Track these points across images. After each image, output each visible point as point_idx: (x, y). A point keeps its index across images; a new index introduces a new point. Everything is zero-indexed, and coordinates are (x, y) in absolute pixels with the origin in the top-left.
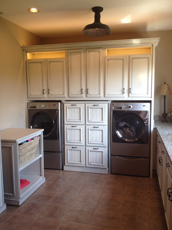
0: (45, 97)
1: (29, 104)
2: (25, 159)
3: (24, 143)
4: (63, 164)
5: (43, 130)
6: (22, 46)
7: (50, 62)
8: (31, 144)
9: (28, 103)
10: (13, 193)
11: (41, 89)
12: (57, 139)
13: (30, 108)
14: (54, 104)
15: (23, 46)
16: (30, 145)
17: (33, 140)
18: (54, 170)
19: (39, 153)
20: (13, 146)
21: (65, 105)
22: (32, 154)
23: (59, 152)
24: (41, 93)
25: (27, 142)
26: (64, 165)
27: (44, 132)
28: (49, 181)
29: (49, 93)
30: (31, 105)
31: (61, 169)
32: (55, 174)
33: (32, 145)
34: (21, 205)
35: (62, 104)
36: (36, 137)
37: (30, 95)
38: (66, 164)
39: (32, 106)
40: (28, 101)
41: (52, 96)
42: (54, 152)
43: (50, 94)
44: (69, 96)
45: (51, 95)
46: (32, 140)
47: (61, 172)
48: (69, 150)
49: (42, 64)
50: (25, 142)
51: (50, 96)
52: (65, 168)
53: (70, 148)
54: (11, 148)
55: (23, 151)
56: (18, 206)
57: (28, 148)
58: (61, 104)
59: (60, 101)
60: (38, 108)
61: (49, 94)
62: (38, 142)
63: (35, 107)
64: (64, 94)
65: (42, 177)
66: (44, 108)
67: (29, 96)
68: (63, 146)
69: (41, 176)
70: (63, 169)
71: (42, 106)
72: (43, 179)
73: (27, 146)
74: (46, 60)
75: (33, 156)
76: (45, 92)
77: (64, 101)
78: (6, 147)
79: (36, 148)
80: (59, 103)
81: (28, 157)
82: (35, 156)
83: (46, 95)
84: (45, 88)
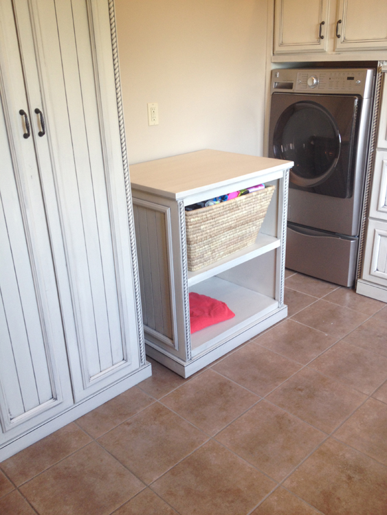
0: (322, 51)
1: (273, 75)
2: (213, 251)
3: (211, 203)
4: (358, 273)
5: (291, 164)
8: (237, 207)
11: (316, 22)
12: (344, 197)
14: (350, 76)
16: (231, 210)
17: (244, 197)
18: (326, 285)
19: (274, 234)
20: (168, 211)
22: (241, 239)
23: (347, 237)
24: (313, 37)
25: (221, 201)
26: (360, 277)
27: (292, 170)
28: (299, 317)
29: (339, 36)
30: (280, 79)
31: (349, 285)
32: (324, 298)
33: (241, 213)
34: (189, 378)
35: (379, 75)
36: (260, 188)
37: (282, 44)
38: (365, 275)
39: (282, 81)
40: (274, 67)
41: (346, 46)
42: (333, 234)
43: (342, 38)
45: (345, 41)
46: (242, 195)
47: (348, 296)
48: (381, 235)
50: (215, 199)
51: (339, 45)
52: (361, 287)
53: (385, 229)
54: (164, 214)
55: (202, 227)
56: (182, 378)
57: (221, 219)
58: (375, 75)
59: (373, 65)
60: (297, 88)
61: (339, 40)
62: (266, 204)
63: (290, 86)
65: (276, 304)
66: (317, 91)
67: (277, 49)
68: (364, 218)
69: (275, 299)
70: (354, 287)
71: (310, 83)
72: (278, 310)
73: (220, 215)
75: (251, 243)
76: (326, 31)
78: (155, 211)
79: (262, 221)
80: (369, 72)
81: (229, 245)
82: (256, 242)
83: (327, 44)
84: (329, 19)
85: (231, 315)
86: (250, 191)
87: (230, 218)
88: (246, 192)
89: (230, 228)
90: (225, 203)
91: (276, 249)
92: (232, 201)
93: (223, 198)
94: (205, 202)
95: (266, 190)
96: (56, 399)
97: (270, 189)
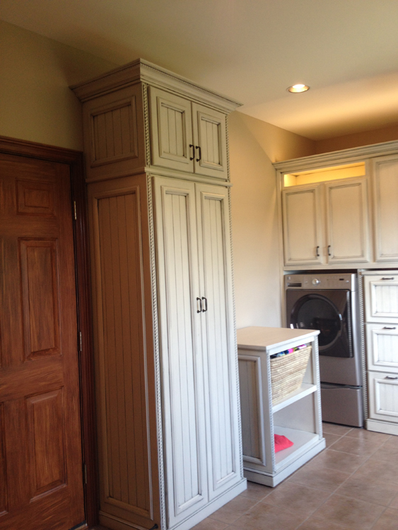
0: (319, 264)
1: (286, 279)
2: (282, 390)
3: (281, 355)
4: (367, 414)
5: (318, 332)
6: (274, 161)
7: (331, 188)
8: (294, 359)
9: (284, 276)
10: (260, 458)
11: (313, 246)
12: (348, 357)
13: (289, 286)
14: (341, 278)
15: (276, 161)
17: (297, 352)
18: (344, 428)
19: (310, 382)
20: (259, 359)
21: (367, 279)
22: (295, 382)
23: (354, 386)
24: (310, 255)
25: (286, 354)
26: (369, 417)
27: (319, 336)
28: (333, 447)
29: (330, 255)
30: (292, 280)
31: (360, 426)
32: (347, 435)
33: (297, 363)
34: (276, 487)
35: (360, 277)
36: (304, 347)
37: (290, 259)
38: (372, 415)
39: (293, 282)
40: (285, 273)
41: (335, 260)
42: (342, 385)
43: (332, 256)
44: (374, 259)
45: (334, 257)
47: (361, 433)
48: (380, 383)
49: (314, 195)
50: (282, 353)
51: (331, 260)
52: (371, 425)
53: (381, 378)
54: (255, 362)
55: (278, 370)
56: (270, 487)
57: (288, 366)
58: (357, 277)
59: (355, 271)
60: (305, 286)
61: (330, 257)
62: (307, 357)
63: (299, 285)
64: (363, 256)
65: (317, 437)
66: (319, 287)
67: (287, 262)
68: (364, 372)
69: (315, 433)
70: (364, 427)
71: (314, 283)
72: (320, 441)
73: (287, 363)
74: (323, 184)
75: (299, 386)
76: (321, 251)
77: (363, 271)
78: (246, 361)
79: (304, 371)
80: (353, 276)
81: (289, 386)
82: (302, 387)
83: (322, 259)
84: (321, 244)
85: (290, 444)
86: (300, 348)
87: (291, 366)
88: (297, 349)
89: (291, 373)
90: (288, 355)
91: (313, 393)
92: (291, 354)
93: (286, 352)
94: (277, 354)
95: (307, 348)
96: (201, 495)
97: (309, 347)
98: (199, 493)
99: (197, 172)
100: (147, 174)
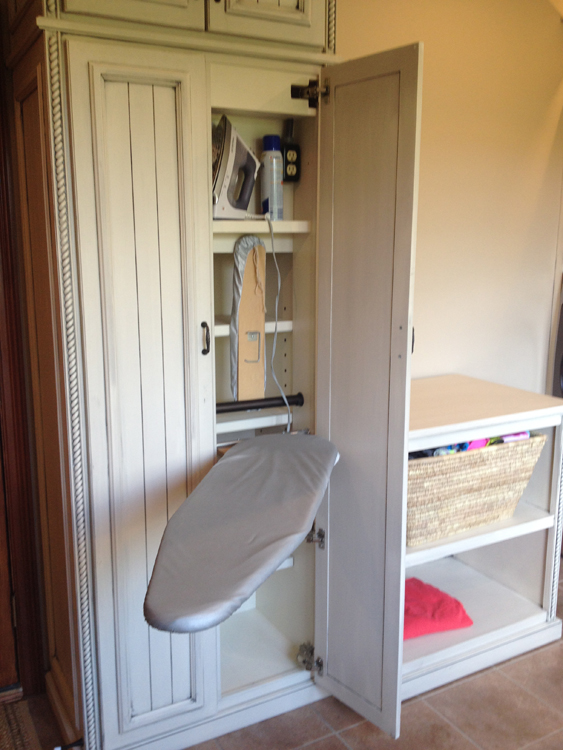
3: (443, 452)
25: (458, 451)
36: (522, 437)
50: (451, 447)
57: (461, 476)
62: (531, 461)
69: (542, 606)
85: (466, 621)
86: (506, 440)
87: (472, 476)
88: (499, 441)
89: (470, 490)
90: (463, 454)
91: (547, 530)
92: (475, 452)
93: (462, 447)
94: (434, 450)
95: (531, 440)
96: (194, 700)
97: (538, 439)
98: (192, 698)
99: (213, 26)
100: (47, 34)
